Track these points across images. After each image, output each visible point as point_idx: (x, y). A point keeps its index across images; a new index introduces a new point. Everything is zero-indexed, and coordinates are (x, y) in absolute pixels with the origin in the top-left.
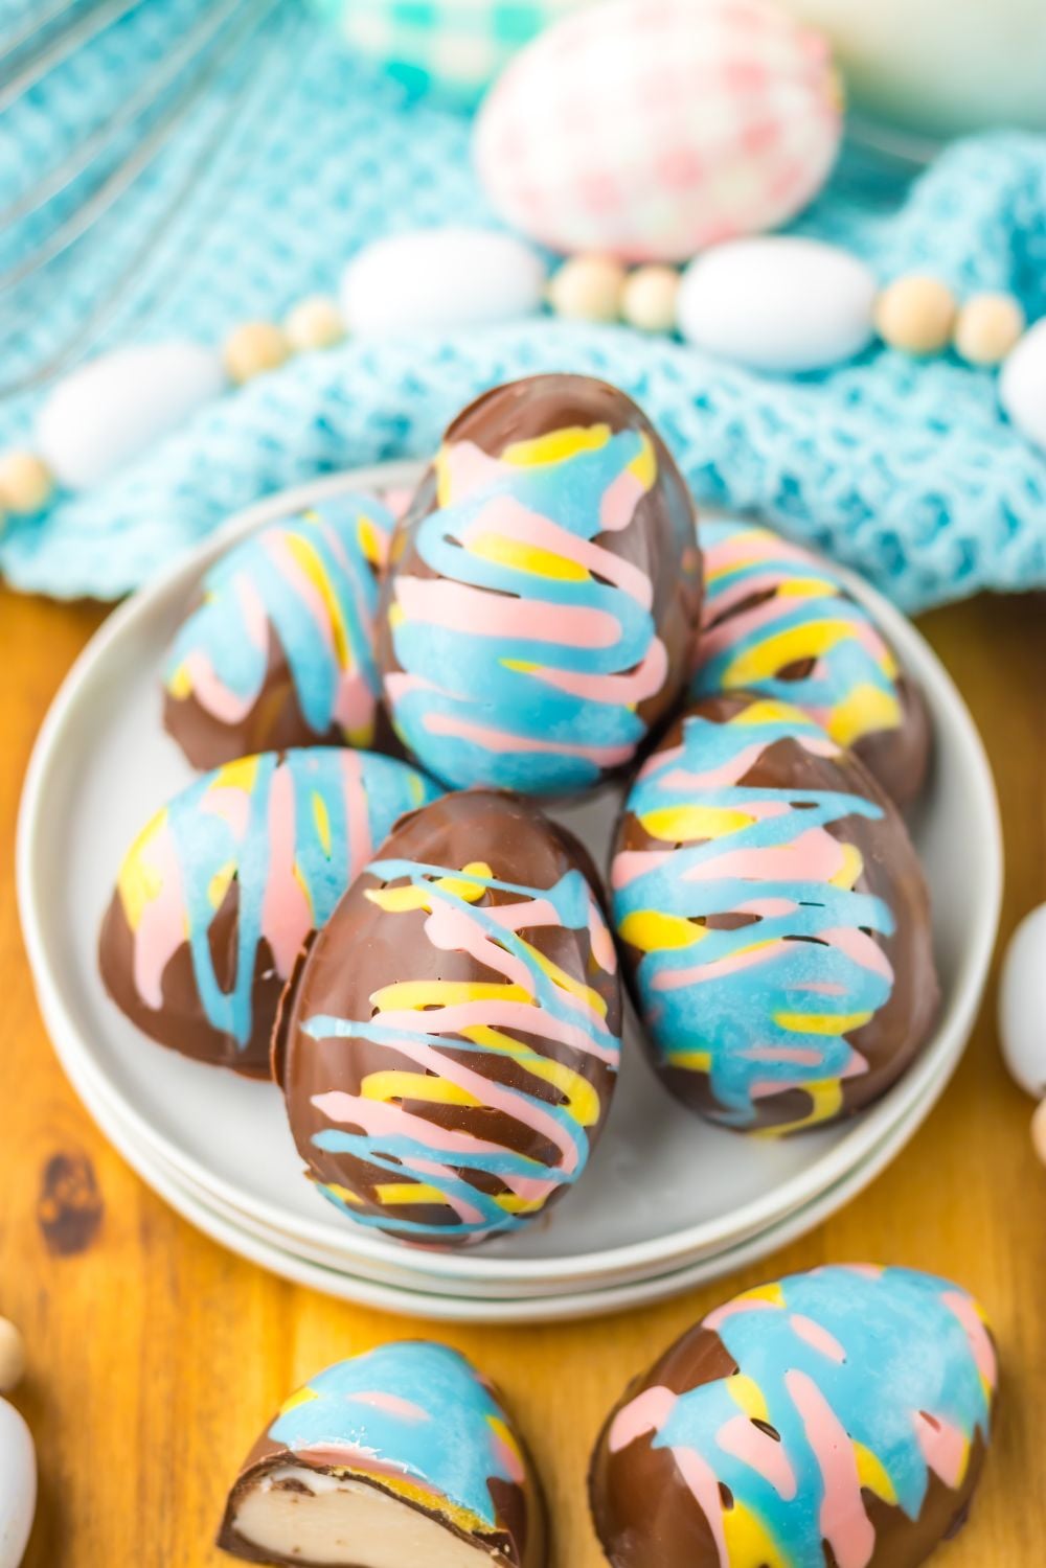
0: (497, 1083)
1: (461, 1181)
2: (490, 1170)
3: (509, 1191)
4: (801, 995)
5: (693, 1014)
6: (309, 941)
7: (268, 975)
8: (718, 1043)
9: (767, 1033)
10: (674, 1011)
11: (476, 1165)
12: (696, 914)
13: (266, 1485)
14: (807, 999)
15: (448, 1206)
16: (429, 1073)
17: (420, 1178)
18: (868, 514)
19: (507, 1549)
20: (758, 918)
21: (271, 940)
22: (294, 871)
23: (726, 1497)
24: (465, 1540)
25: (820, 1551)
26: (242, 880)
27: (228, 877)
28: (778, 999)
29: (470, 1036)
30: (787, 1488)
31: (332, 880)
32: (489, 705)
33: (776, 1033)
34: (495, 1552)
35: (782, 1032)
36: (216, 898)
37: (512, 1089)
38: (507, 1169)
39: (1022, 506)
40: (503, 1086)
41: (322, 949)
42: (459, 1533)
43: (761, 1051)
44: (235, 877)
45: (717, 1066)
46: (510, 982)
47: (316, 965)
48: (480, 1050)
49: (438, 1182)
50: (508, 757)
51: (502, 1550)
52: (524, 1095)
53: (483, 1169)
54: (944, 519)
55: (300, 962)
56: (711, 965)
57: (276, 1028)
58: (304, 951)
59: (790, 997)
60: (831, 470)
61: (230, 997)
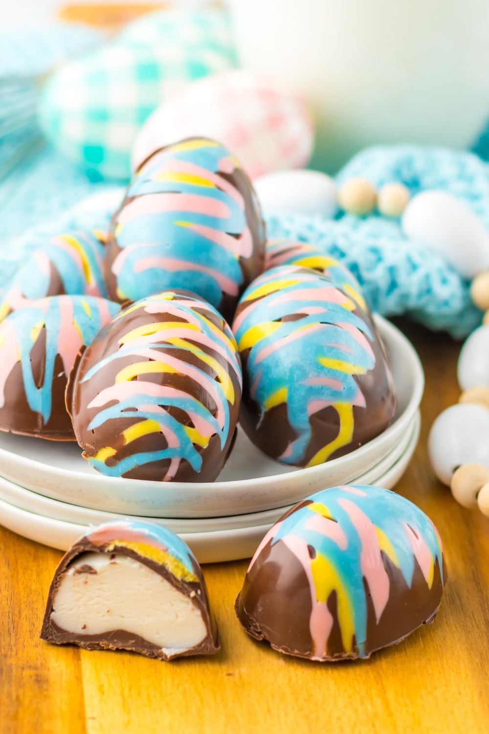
0: (185, 362)
1: (168, 414)
2: (182, 407)
3: (192, 425)
4: (331, 349)
5: (277, 366)
6: (83, 349)
7: (60, 375)
8: (291, 380)
9: (315, 368)
10: (268, 368)
11: (176, 404)
12: (277, 317)
13: (71, 571)
14: (334, 351)
15: (161, 433)
16: (150, 360)
17: (147, 416)
18: (342, 255)
19: (199, 592)
20: (307, 315)
21: (62, 355)
22: (73, 323)
23: (312, 552)
24: (177, 587)
25: (362, 585)
26: (47, 327)
27: (41, 326)
28: (320, 350)
29: (170, 342)
30: (343, 544)
31: (92, 328)
32: (168, 245)
33: (320, 368)
34: (193, 594)
35: (323, 368)
36: (34, 336)
37: (192, 365)
38: (192, 409)
39: (417, 259)
40: (188, 364)
41: (88, 355)
42: (174, 582)
43: (314, 380)
44: (44, 326)
45: (291, 397)
46: (188, 322)
47: (85, 362)
48: (175, 348)
49: (156, 416)
50: (178, 274)
51: (196, 592)
52: (198, 369)
53: (179, 407)
54: (380, 259)
55: (78, 359)
56: (285, 338)
57: (67, 387)
58: (80, 354)
59: (325, 350)
60: (321, 236)
61: (41, 389)
